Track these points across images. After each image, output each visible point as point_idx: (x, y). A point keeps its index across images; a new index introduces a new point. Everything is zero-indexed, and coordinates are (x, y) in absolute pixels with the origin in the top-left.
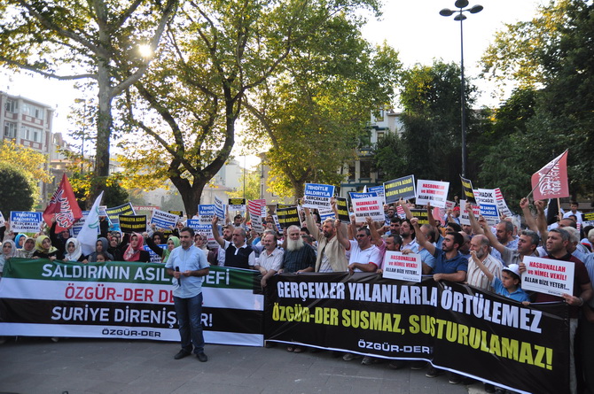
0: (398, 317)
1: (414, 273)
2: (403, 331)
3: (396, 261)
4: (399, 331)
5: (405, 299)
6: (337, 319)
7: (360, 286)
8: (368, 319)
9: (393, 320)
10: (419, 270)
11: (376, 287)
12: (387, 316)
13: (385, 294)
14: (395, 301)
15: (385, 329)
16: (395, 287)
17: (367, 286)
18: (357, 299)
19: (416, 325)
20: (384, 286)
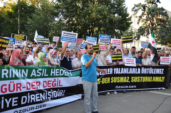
0: (128, 78)
1: (134, 64)
2: (130, 81)
3: (128, 61)
4: (128, 82)
5: (131, 72)
6: (109, 81)
7: (117, 69)
8: (120, 79)
9: (127, 79)
10: (135, 63)
11: (122, 69)
12: (125, 78)
13: (125, 71)
14: (128, 73)
15: (124, 82)
16: (128, 69)
17: (120, 69)
18: (116, 73)
19: (133, 80)
20: (125, 69)
